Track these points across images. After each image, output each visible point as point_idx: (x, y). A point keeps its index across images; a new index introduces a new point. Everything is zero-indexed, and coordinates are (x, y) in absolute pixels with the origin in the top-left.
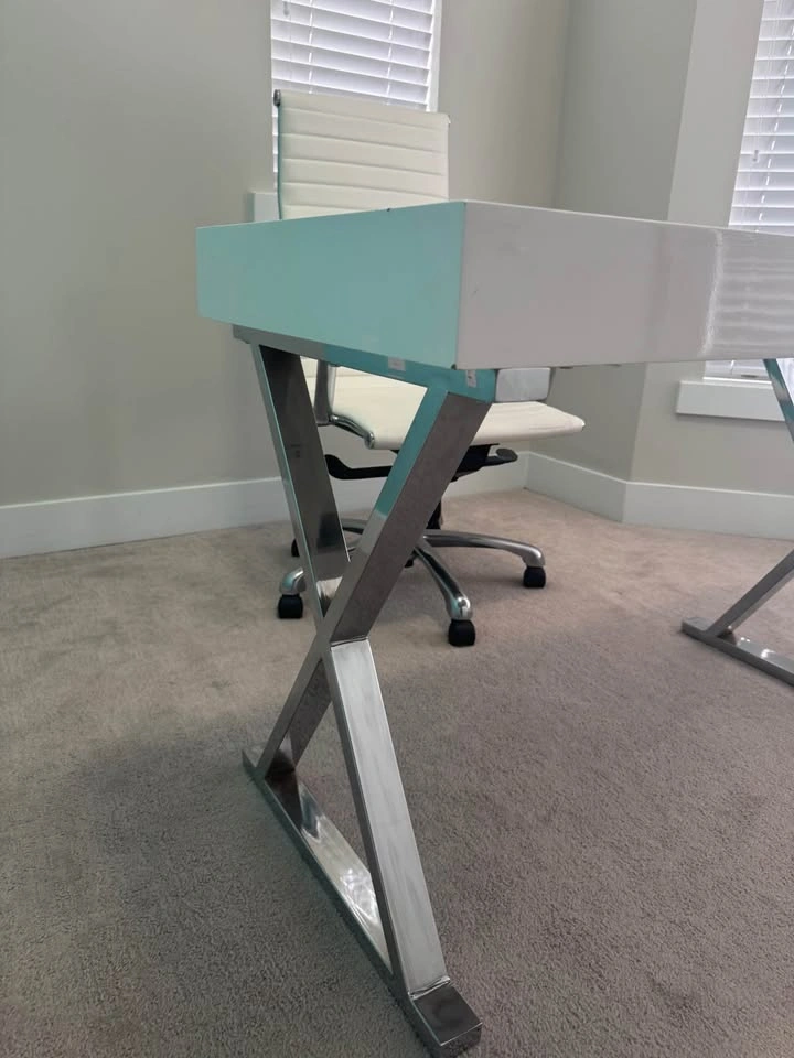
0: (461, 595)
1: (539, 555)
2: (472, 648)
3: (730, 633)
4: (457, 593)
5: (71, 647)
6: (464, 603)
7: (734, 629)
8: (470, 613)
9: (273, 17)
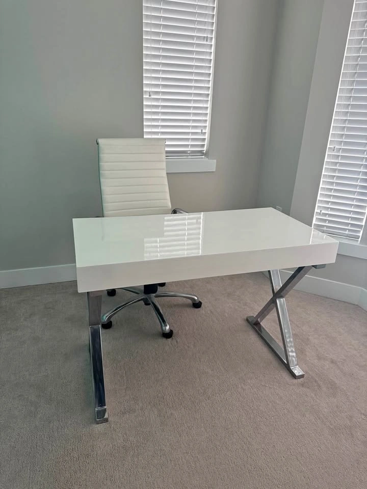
9: (144, 97)
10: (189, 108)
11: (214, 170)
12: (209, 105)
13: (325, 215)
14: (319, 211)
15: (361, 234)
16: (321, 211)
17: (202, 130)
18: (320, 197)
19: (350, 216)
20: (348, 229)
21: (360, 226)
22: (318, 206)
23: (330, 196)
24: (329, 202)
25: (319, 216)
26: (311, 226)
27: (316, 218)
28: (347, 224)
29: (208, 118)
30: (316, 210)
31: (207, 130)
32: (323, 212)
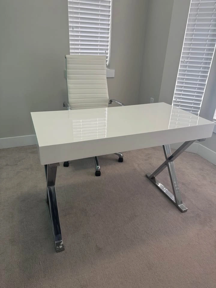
0: (98, 166)
1: (122, 155)
2: (100, 177)
3: (154, 178)
4: (98, 165)
5: (22, 170)
6: (99, 167)
7: (155, 177)
8: (100, 169)
9: (69, 29)
10: (97, 37)
11: (114, 76)
12: (109, 35)
13: (178, 102)
14: (175, 100)
15: (199, 113)
16: (176, 100)
17: (106, 51)
18: (176, 91)
19: (193, 102)
20: (192, 110)
21: (199, 108)
22: (175, 97)
23: (181, 91)
24: (181, 94)
25: (175, 103)
26: (171, 105)
27: (174, 104)
28: (191, 107)
29: (109, 44)
30: (173, 100)
31: (109, 52)
32: (177, 100)
